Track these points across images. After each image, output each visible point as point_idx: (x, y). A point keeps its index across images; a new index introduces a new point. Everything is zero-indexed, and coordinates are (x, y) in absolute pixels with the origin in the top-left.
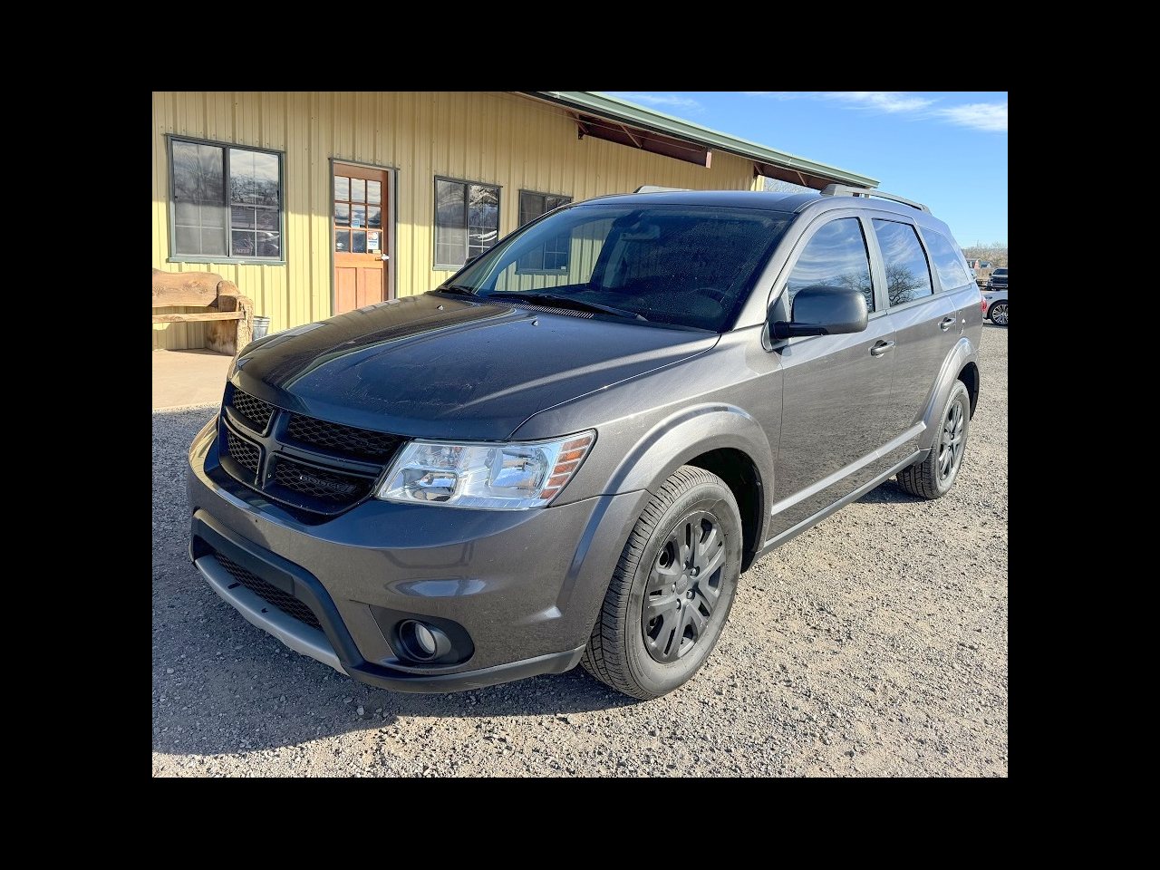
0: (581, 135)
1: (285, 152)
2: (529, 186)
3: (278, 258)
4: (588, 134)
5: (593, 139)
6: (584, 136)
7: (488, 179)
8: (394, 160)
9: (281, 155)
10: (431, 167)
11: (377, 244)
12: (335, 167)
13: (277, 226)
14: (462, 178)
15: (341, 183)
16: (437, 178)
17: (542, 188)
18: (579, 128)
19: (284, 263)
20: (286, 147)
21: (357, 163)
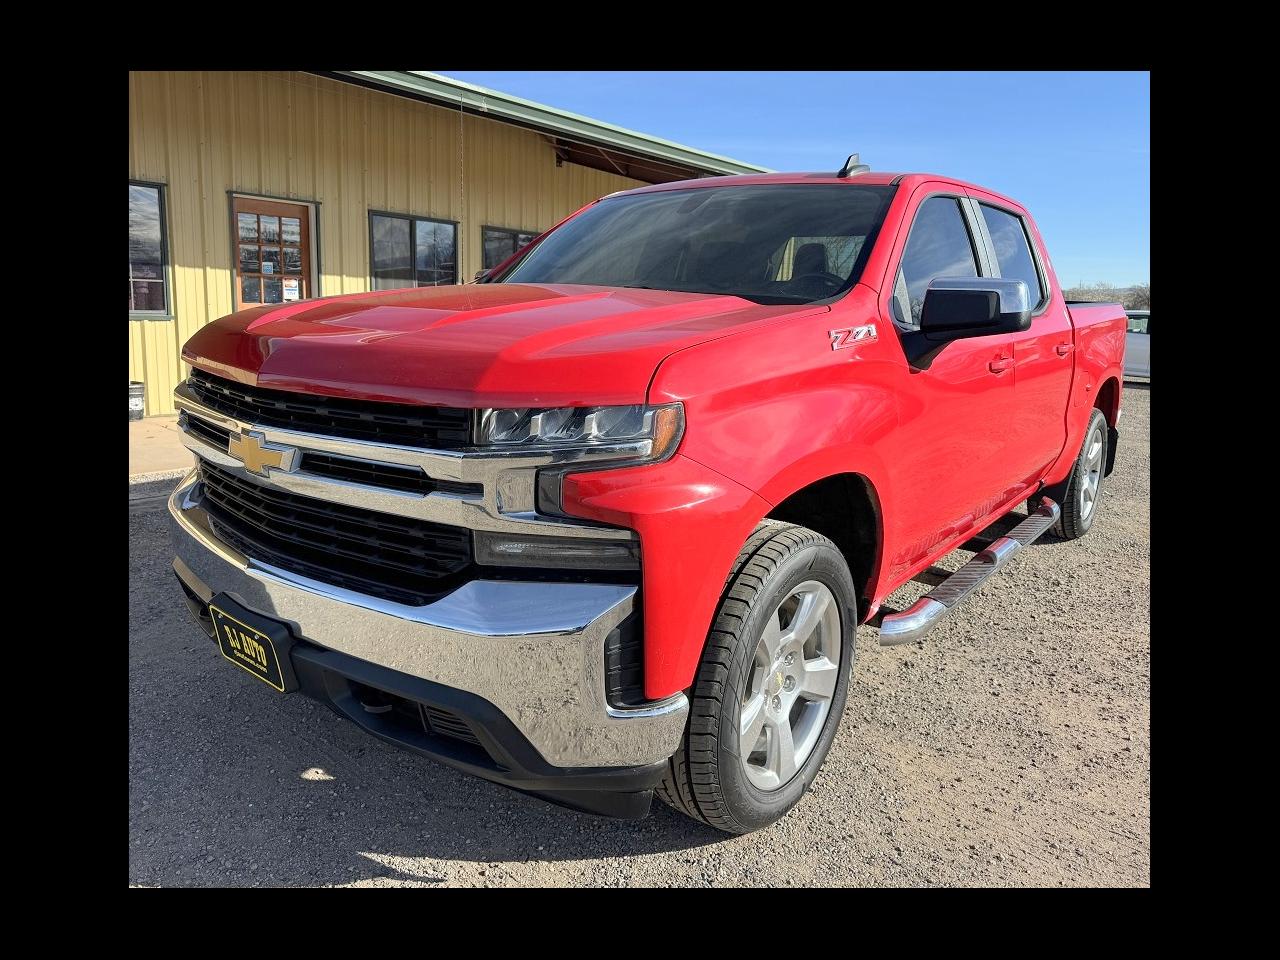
0: (559, 161)
1: (166, 185)
2: (496, 222)
3: (162, 311)
4: (569, 160)
5: (576, 168)
6: (564, 163)
7: (440, 213)
8: (314, 193)
9: (161, 188)
10: (363, 200)
11: (297, 293)
12: (235, 203)
13: (162, 275)
14: (405, 212)
15: (246, 222)
16: (372, 213)
17: (512, 223)
18: (557, 155)
19: (172, 318)
20: (168, 179)
21: (265, 196)
